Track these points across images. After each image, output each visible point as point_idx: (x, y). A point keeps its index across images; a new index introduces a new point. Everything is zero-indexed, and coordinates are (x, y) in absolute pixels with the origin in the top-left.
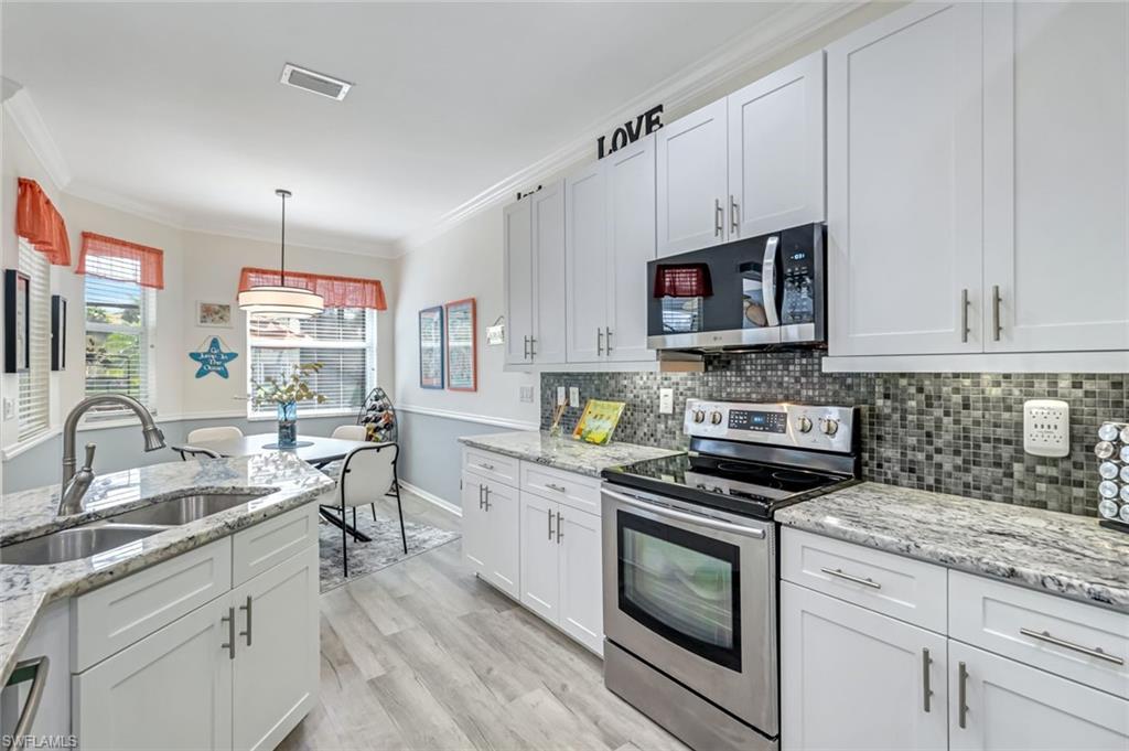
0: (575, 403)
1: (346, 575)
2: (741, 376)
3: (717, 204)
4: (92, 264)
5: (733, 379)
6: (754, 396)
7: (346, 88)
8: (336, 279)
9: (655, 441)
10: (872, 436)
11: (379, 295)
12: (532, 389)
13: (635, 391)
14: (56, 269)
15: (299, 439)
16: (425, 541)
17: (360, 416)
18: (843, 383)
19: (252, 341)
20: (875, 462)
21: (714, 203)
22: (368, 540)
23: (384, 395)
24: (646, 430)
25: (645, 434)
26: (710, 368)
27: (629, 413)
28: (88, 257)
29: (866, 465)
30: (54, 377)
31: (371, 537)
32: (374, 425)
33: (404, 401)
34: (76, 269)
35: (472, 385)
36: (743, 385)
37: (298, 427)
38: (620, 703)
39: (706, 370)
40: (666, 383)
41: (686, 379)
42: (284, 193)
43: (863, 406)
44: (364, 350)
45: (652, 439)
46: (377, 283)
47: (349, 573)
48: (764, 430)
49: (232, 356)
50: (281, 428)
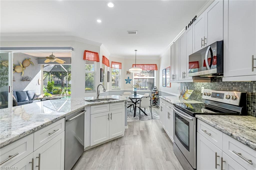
0: (186, 90)
1: (140, 120)
2: (219, 83)
3: (202, 39)
4: (113, 66)
5: (217, 84)
6: (222, 89)
7: (137, 32)
8: (148, 65)
9: (201, 100)
10: (252, 102)
11: (156, 67)
12: (179, 87)
13: (197, 87)
14: (108, 67)
15: (137, 95)
16: (157, 118)
17: (152, 92)
18: (244, 85)
19: (134, 77)
20: (253, 110)
21: (201, 39)
22: (147, 115)
23: (157, 88)
24: (199, 97)
25: (199, 98)
26: (212, 81)
27: (196, 93)
28: (112, 65)
29: (250, 111)
30: (108, 83)
31: (148, 115)
32: (154, 94)
33: (161, 90)
34: (111, 67)
35: (170, 86)
36: (219, 86)
37: (137, 93)
38: (175, 155)
39: (211, 82)
40: (203, 85)
41: (207, 84)
42: (136, 50)
43: (249, 92)
44: (154, 79)
45: (200, 100)
46: (156, 65)
47: (141, 120)
48: (219, 98)
49: (131, 80)
50: (134, 92)
